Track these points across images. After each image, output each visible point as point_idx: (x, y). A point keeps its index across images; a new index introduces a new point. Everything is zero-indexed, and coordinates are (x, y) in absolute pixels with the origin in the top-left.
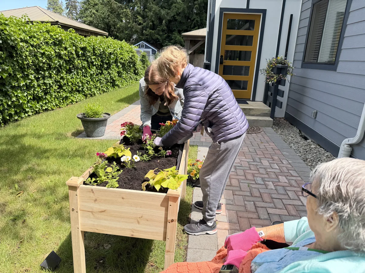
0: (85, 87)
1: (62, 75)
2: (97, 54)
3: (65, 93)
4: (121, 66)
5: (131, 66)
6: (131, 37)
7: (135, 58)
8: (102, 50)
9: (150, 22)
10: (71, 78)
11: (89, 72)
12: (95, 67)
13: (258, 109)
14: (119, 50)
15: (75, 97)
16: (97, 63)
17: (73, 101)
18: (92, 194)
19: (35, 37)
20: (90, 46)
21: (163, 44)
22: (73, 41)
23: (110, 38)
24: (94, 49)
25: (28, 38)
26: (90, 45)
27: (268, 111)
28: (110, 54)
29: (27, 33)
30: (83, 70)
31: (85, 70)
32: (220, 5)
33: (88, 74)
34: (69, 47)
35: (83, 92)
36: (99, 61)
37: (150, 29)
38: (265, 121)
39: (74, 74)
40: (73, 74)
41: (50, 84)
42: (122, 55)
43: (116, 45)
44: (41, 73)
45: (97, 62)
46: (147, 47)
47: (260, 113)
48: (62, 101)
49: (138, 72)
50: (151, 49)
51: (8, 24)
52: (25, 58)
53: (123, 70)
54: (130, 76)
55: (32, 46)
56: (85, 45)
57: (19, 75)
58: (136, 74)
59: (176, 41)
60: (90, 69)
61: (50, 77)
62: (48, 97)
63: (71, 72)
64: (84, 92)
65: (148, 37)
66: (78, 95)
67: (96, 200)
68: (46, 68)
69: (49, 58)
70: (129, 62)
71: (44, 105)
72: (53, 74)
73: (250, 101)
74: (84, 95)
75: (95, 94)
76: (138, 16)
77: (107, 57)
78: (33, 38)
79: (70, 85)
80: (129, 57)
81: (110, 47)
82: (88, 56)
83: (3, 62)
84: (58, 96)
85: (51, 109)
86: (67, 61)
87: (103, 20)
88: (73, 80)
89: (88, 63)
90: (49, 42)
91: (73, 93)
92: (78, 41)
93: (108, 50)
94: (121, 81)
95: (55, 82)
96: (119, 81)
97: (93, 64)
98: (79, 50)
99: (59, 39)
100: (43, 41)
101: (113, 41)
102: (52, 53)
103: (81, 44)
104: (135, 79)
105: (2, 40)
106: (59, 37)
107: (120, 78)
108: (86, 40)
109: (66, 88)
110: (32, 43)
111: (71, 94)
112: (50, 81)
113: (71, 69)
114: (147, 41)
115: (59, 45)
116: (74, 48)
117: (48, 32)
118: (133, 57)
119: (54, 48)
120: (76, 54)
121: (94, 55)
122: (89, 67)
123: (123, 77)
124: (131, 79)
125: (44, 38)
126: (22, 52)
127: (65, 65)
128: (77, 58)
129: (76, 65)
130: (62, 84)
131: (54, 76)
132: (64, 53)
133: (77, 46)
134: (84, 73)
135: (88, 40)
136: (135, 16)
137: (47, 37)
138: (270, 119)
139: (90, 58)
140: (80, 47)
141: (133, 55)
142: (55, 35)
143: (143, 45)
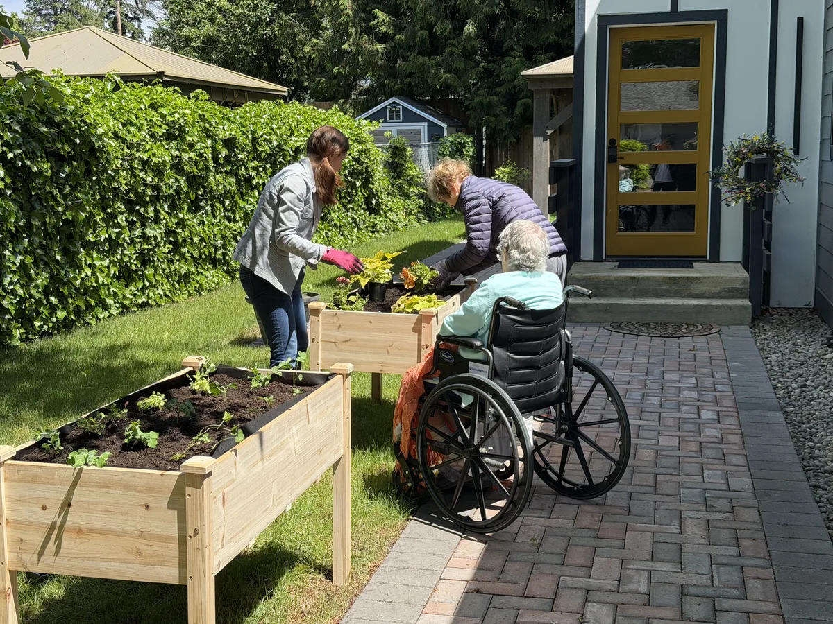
0: (229, 251)
1: (181, 216)
2: (264, 154)
3: (184, 264)
5: (358, 184)
6: (351, 87)
7: (368, 158)
8: (275, 143)
9: (422, 29)
10: (199, 225)
11: (241, 208)
12: (256, 192)
13: (712, 277)
15: (207, 277)
16: (261, 182)
17: (201, 286)
18: (336, 319)
19: (132, 124)
20: (244, 133)
22: (207, 125)
23: (295, 106)
24: (254, 141)
25: (121, 127)
26: (243, 129)
27: (742, 281)
28: (298, 151)
29: (117, 115)
30: (227, 202)
31: (230, 202)
32: (599, 6)
33: (237, 212)
34: (198, 142)
35: (224, 265)
36: (266, 173)
37: (419, 54)
38: (730, 307)
39: (206, 212)
40: (203, 214)
41: (155, 237)
43: (313, 125)
44: (138, 210)
45: (261, 177)
46: (410, 117)
47: (719, 288)
48: (177, 286)
49: (378, 203)
50: (426, 123)
51: (89, 100)
52: (113, 174)
54: (353, 218)
55: (130, 147)
56: (233, 133)
57: (99, 215)
58: (373, 210)
59: (515, 87)
60: (243, 200)
61: (157, 220)
62: (149, 271)
63: (199, 208)
64: (228, 263)
65: (414, 81)
66: (212, 272)
67: (340, 327)
68: (150, 197)
69: (158, 171)
70: (351, 174)
71: (139, 293)
72: (162, 212)
73: (706, 261)
74: (227, 272)
78: (129, 126)
79: (197, 242)
80: (350, 157)
81: (295, 131)
82: (241, 161)
83: (76, 186)
84: (169, 271)
85: (155, 304)
86: (191, 179)
87: (254, 29)
88: (203, 229)
89: (238, 183)
90: (157, 133)
91: (201, 266)
92: (218, 122)
93: (291, 140)
94: (326, 233)
95: (165, 234)
96: (321, 232)
97: (251, 184)
98: (220, 147)
99: (180, 124)
100: (147, 131)
101: (304, 113)
102: (167, 159)
103: (224, 129)
104: (369, 227)
105: (80, 136)
106: (179, 119)
107: (323, 224)
108: (235, 118)
109: (188, 252)
110: (128, 138)
111: (197, 268)
112: (155, 230)
113: (198, 199)
114: (408, 95)
115: (179, 138)
116: (209, 142)
117: (154, 107)
118: (362, 155)
119: (167, 147)
120: (213, 158)
121: (254, 159)
122: (242, 194)
123: (333, 220)
124: (357, 226)
125: (148, 125)
126: (108, 161)
127: (186, 189)
128: (214, 170)
129: (212, 187)
130: (181, 240)
131: (164, 218)
132: (189, 158)
133: (216, 135)
134: (228, 210)
135: (241, 118)
136: (364, 12)
137: (154, 119)
138: (747, 303)
139: (245, 167)
140: (222, 140)
141: (362, 151)
142: (171, 115)
143: (398, 111)
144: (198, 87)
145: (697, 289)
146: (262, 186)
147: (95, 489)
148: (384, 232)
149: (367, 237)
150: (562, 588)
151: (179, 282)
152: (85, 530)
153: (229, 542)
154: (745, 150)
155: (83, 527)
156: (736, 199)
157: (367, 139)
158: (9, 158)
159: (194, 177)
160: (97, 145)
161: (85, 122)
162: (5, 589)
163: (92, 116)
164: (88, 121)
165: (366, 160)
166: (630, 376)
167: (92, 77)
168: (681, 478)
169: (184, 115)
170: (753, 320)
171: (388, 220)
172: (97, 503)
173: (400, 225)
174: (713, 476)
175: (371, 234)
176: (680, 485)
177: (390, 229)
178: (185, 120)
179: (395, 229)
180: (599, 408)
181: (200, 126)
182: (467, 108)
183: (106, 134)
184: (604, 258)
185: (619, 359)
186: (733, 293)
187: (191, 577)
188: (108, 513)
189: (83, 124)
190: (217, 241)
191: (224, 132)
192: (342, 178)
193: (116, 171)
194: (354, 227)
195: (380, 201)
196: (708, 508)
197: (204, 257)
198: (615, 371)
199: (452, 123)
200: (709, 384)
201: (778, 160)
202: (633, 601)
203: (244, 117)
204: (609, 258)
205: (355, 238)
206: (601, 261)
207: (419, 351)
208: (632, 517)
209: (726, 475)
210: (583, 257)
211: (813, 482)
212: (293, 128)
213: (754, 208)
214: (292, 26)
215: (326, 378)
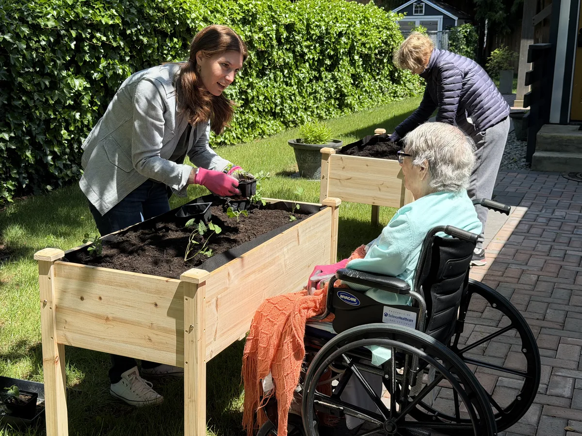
0: (285, 107)
1: (251, 80)
2: (314, 36)
3: (252, 115)
4: (361, 63)
5: (385, 61)
7: (394, 41)
8: (323, 28)
10: (264, 87)
11: (296, 76)
12: (307, 65)
14: (358, 26)
15: (268, 126)
16: (311, 57)
17: (263, 132)
18: (341, 162)
19: (218, 11)
20: (300, 20)
22: (273, 14)
24: (308, 26)
25: (209, 13)
26: (300, 17)
28: (340, 34)
29: (207, 5)
30: (286, 71)
31: (288, 71)
33: (293, 79)
34: (266, 26)
35: (281, 117)
36: (315, 51)
39: (270, 79)
40: (267, 79)
41: (232, 95)
42: (366, 36)
43: (353, 15)
45: (312, 53)
46: (430, 11)
48: (246, 131)
50: (442, 17)
53: (365, 71)
54: (380, 86)
56: (293, 20)
58: (395, 80)
60: (298, 70)
63: (264, 74)
64: (284, 116)
66: (272, 122)
67: (344, 168)
70: (380, 53)
74: (283, 122)
75: (302, 122)
77: (334, 43)
78: (215, 13)
79: (262, 100)
80: (380, 40)
81: (339, 19)
82: (297, 41)
83: (175, 56)
84: (241, 119)
85: (229, 143)
86: (260, 53)
88: (267, 90)
89: (295, 57)
90: (236, 18)
91: (264, 117)
92: (281, 11)
93: (336, 26)
94: (359, 97)
95: (239, 93)
96: (355, 95)
97: (304, 59)
98: (282, 30)
99: (253, 12)
100: (229, 17)
101: (347, 6)
103: (285, 17)
104: (391, 93)
105: (179, 19)
106: (252, 8)
107: (356, 89)
108: (294, 9)
109: (255, 107)
111: (261, 118)
112: (231, 89)
113: (264, 69)
115: (251, 23)
116: (274, 26)
118: (389, 39)
119: (242, 29)
120: (276, 38)
121: (307, 39)
122: (297, 65)
123: (364, 87)
124: (382, 92)
125: (229, 12)
127: (256, 60)
128: (277, 47)
129: (274, 60)
130: (250, 98)
131: (238, 82)
132: (258, 38)
133: (280, 21)
134: (286, 77)
135: (299, 8)
137: (234, 8)
139: (300, 45)
140: (284, 25)
141: (389, 36)
142: (246, 5)
143: (422, 7)
146: (312, 61)
147: (118, 288)
148: (402, 97)
149: (390, 100)
150: (499, 386)
151: (247, 128)
152: (110, 318)
153: (221, 336)
155: (110, 316)
157: (394, 26)
158: (128, 34)
159: (262, 52)
160: (191, 26)
161: (183, 9)
162: (54, 357)
163: (188, 5)
164: (185, 8)
165: (392, 43)
166: (579, 216)
169: (256, 5)
171: (407, 88)
172: (120, 299)
173: (415, 92)
175: (392, 98)
177: (407, 95)
178: (256, 9)
179: (411, 95)
180: (550, 240)
181: (268, 14)
183: (197, 18)
184: (568, 121)
185: (572, 202)
187: (187, 362)
188: (127, 307)
189: (181, 10)
190: (277, 100)
191: (286, 19)
192: (373, 56)
194: (380, 93)
195: (401, 74)
197: (266, 110)
198: (567, 211)
199: (462, 16)
202: (557, 403)
203: (301, 8)
204: (573, 122)
205: (380, 101)
206: (566, 124)
208: (565, 331)
210: (552, 120)
212: (338, 17)
215: (319, 209)
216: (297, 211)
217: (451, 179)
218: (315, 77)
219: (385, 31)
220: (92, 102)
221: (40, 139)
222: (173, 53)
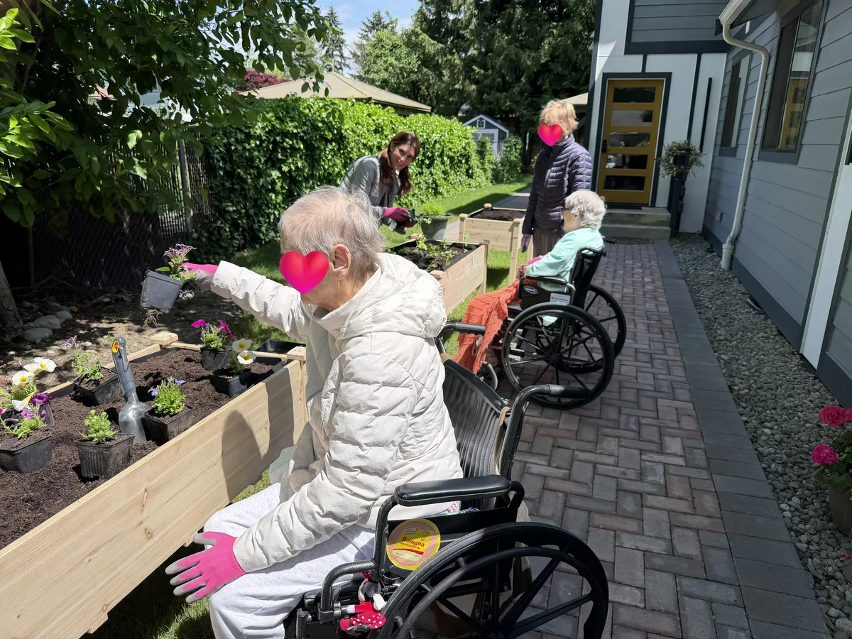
4: (448, 163)
5: (463, 162)
6: (458, 110)
7: (469, 147)
8: (425, 137)
9: (499, 77)
13: (651, 215)
14: (447, 136)
18: (472, 223)
19: (359, 124)
21: (521, 119)
22: (393, 126)
23: (435, 117)
25: (354, 125)
27: (667, 217)
28: (435, 142)
32: (604, 68)
37: (496, 91)
38: (659, 230)
42: (452, 143)
43: (443, 128)
46: (489, 126)
47: (654, 220)
49: (472, 173)
50: (497, 130)
53: (451, 168)
54: (460, 180)
55: (358, 136)
58: (470, 176)
65: (493, 107)
67: (474, 227)
70: (461, 155)
73: (648, 206)
76: (474, 67)
77: (431, 148)
80: (461, 146)
87: (408, 76)
90: (371, 129)
92: (398, 124)
93: (433, 136)
94: (447, 187)
96: (444, 186)
99: (381, 125)
100: (366, 128)
102: (376, 143)
104: (467, 185)
105: (337, 130)
107: (445, 182)
108: (406, 123)
110: (357, 131)
114: (490, 114)
117: (369, 115)
119: (375, 137)
123: (450, 180)
124: (461, 184)
125: (367, 125)
126: (348, 143)
135: (409, 122)
136: (468, 67)
137: (370, 122)
138: (669, 228)
142: (377, 120)
143: (483, 123)
144: (389, 105)
145: (642, 220)
149: (466, 190)
154: (675, 148)
156: (668, 174)
157: (470, 137)
160: (344, 134)
165: (468, 149)
167: (341, 99)
168: (635, 306)
169: (384, 120)
170: (671, 237)
171: (477, 182)
173: (482, 185)
174: (650, 306)
175: (468, 189)
176: (634, 309)
179: (480, 187)
181: (390, 126)
182: (520, 122)
183: (348, 129)
186: (661, 223)
191: (401, 129)
193: (352, 149)
196: (648, 319)
199: (511, 130)
200: (648, 265)
201: (692, 154)
205: (460, 190)
207: (512, 240)
209: (657, 305)
211: (699, 311)
213: (677, 179)
214: (428, 75)
215: (478, 246)
216: (465, 248)
217: (591, 221)
218: (419, 172)
219: (464, 139)
220: (282, 188)
221: (251, 212)
222: (332, 153)
